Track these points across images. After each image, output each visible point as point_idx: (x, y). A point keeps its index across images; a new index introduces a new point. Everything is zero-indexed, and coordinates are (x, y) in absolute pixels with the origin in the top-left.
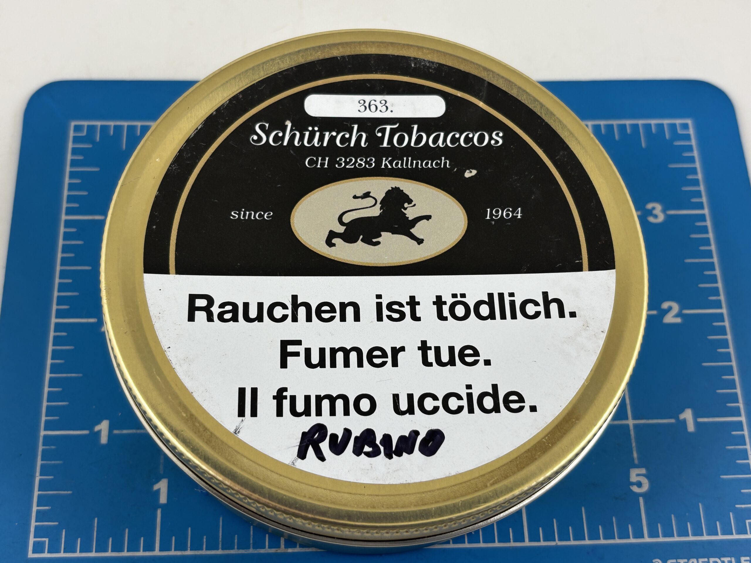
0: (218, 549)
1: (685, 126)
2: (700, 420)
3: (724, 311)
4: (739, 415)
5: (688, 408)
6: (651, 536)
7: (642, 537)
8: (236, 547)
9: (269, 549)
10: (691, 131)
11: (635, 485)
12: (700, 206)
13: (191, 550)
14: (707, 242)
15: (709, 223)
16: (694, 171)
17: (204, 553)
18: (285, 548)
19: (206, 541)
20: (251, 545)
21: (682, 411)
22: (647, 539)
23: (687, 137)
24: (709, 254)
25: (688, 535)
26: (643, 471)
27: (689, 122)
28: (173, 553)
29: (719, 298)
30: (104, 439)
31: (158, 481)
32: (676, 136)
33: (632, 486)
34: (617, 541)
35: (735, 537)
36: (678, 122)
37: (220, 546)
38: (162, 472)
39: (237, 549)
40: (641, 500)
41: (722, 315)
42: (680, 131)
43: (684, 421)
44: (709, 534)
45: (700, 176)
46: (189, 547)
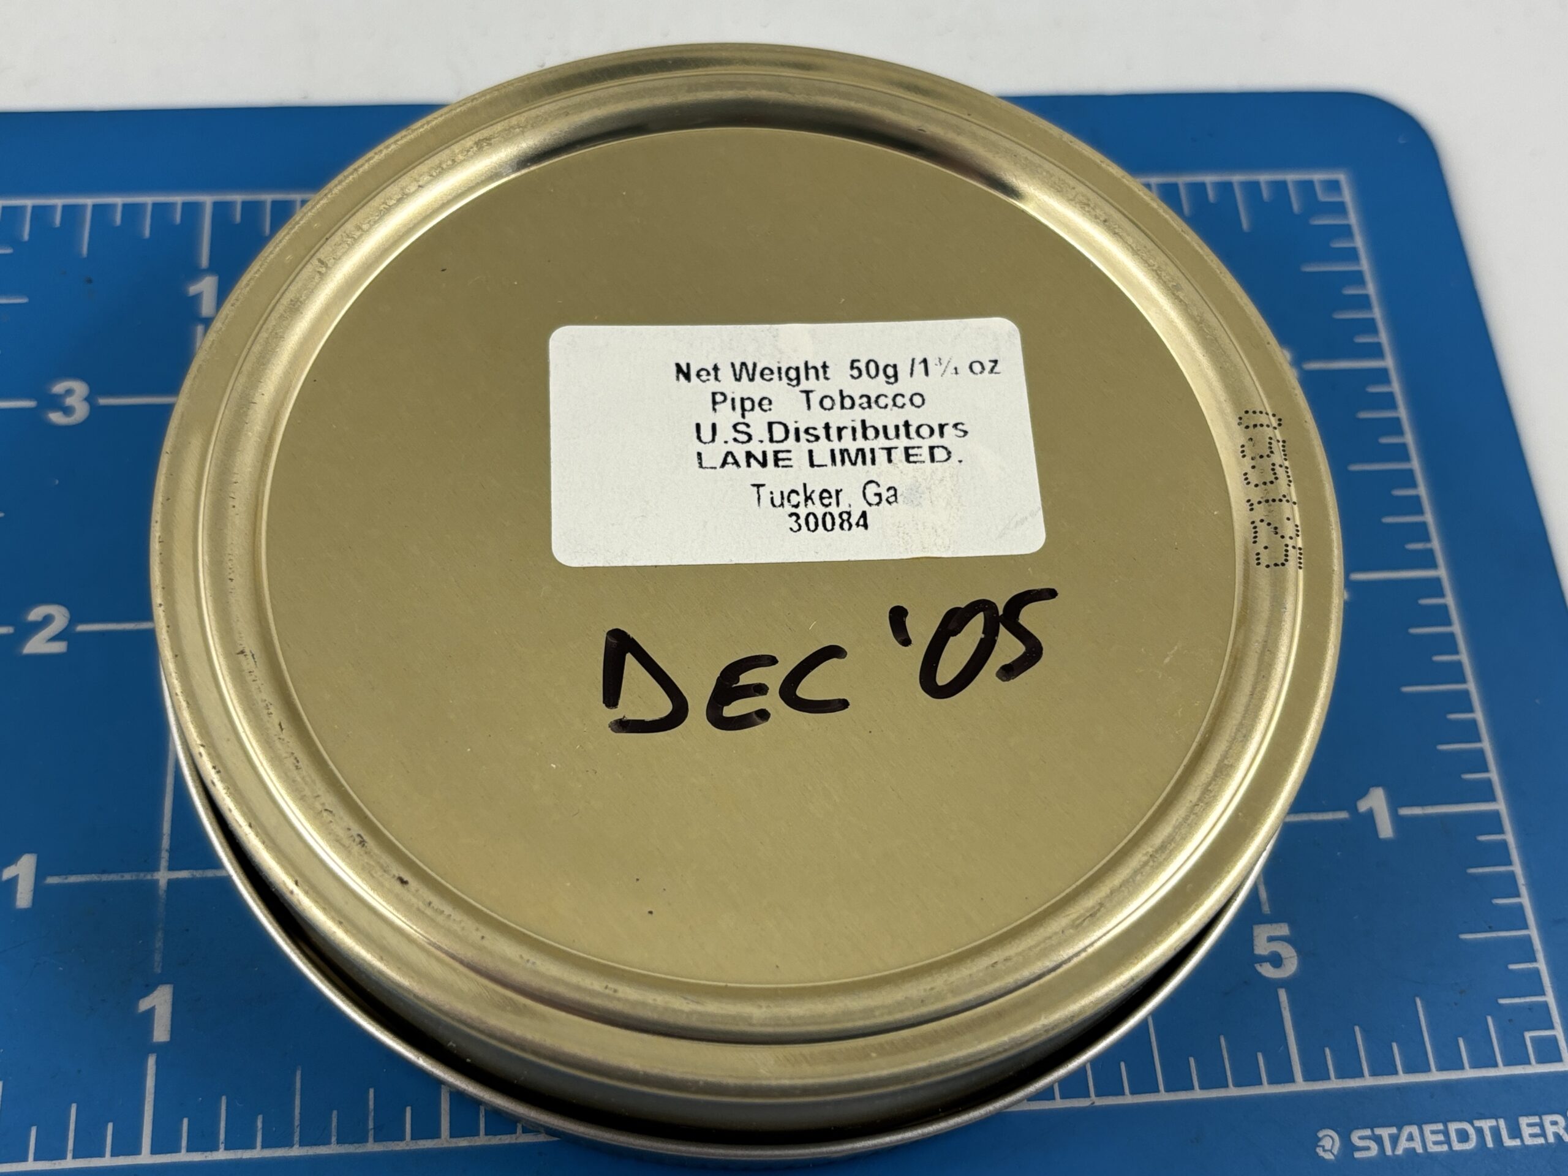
0: (290, 1145)
1: (1333, 186)
2: (1405, 811)
3: (1442, 572)
4: (1492, 799)
5: (1377, 785)
6: (1309, 1077)
7: (1291, 1080)
8: (334, 1139)
9: (414, 1141)
10: (1347, 196)
11: (1266, 961)
12: (1376, 351)
13: (226, 1149)
14: (1395, 427)
15: (1396, 387)
16: (1358, 278)
17: (257, 1156)
18: (452, 1136)
19: (263, 1128)
20: (371, 1133)
21: (1364, 794)
22: (1300, 1085)
23: (1340, 209)
24: (1401, 452)
25: (1396, 1073)
26: (1283, 930)
27: (1341, 177)
28: (183, 1156)
29: (1428, 546)
30: (24, 898)
31: (148, 989)
32: (1313, 206)
33: (1261, 966)
34: (1233, 1092)
35: (1502, 1071)
36: (1318, 177)
37: (296, 1138)
38: (158, 970)
39: (338, 1143)
40: (1283, 995)
41: (1437, 581)
42: (1322, 197)
43: (1370, 815)
44: (1441, 1068)
45: (1371, 289)
46: (221, 1141)
